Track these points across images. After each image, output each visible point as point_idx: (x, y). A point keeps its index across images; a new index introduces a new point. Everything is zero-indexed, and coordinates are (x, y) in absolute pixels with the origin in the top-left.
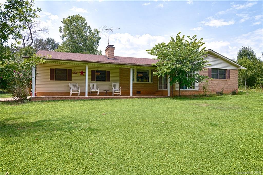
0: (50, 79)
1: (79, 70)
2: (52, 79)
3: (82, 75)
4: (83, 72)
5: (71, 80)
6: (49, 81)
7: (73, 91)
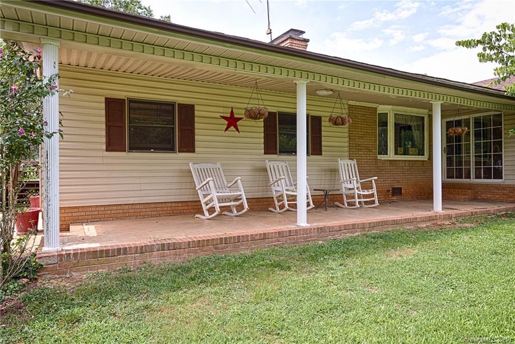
0: (104, 147)
1: (221, 110)
2: (113, 143)
3: (232, 128)
4: (236, 116)
5: (193, 151)
6: (100, 154)
7: (220, 200)
